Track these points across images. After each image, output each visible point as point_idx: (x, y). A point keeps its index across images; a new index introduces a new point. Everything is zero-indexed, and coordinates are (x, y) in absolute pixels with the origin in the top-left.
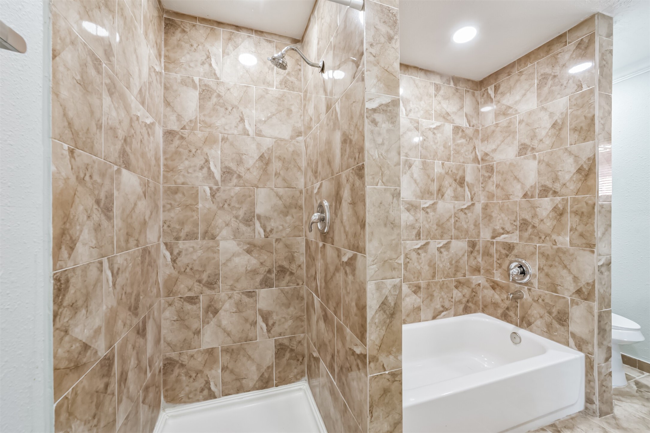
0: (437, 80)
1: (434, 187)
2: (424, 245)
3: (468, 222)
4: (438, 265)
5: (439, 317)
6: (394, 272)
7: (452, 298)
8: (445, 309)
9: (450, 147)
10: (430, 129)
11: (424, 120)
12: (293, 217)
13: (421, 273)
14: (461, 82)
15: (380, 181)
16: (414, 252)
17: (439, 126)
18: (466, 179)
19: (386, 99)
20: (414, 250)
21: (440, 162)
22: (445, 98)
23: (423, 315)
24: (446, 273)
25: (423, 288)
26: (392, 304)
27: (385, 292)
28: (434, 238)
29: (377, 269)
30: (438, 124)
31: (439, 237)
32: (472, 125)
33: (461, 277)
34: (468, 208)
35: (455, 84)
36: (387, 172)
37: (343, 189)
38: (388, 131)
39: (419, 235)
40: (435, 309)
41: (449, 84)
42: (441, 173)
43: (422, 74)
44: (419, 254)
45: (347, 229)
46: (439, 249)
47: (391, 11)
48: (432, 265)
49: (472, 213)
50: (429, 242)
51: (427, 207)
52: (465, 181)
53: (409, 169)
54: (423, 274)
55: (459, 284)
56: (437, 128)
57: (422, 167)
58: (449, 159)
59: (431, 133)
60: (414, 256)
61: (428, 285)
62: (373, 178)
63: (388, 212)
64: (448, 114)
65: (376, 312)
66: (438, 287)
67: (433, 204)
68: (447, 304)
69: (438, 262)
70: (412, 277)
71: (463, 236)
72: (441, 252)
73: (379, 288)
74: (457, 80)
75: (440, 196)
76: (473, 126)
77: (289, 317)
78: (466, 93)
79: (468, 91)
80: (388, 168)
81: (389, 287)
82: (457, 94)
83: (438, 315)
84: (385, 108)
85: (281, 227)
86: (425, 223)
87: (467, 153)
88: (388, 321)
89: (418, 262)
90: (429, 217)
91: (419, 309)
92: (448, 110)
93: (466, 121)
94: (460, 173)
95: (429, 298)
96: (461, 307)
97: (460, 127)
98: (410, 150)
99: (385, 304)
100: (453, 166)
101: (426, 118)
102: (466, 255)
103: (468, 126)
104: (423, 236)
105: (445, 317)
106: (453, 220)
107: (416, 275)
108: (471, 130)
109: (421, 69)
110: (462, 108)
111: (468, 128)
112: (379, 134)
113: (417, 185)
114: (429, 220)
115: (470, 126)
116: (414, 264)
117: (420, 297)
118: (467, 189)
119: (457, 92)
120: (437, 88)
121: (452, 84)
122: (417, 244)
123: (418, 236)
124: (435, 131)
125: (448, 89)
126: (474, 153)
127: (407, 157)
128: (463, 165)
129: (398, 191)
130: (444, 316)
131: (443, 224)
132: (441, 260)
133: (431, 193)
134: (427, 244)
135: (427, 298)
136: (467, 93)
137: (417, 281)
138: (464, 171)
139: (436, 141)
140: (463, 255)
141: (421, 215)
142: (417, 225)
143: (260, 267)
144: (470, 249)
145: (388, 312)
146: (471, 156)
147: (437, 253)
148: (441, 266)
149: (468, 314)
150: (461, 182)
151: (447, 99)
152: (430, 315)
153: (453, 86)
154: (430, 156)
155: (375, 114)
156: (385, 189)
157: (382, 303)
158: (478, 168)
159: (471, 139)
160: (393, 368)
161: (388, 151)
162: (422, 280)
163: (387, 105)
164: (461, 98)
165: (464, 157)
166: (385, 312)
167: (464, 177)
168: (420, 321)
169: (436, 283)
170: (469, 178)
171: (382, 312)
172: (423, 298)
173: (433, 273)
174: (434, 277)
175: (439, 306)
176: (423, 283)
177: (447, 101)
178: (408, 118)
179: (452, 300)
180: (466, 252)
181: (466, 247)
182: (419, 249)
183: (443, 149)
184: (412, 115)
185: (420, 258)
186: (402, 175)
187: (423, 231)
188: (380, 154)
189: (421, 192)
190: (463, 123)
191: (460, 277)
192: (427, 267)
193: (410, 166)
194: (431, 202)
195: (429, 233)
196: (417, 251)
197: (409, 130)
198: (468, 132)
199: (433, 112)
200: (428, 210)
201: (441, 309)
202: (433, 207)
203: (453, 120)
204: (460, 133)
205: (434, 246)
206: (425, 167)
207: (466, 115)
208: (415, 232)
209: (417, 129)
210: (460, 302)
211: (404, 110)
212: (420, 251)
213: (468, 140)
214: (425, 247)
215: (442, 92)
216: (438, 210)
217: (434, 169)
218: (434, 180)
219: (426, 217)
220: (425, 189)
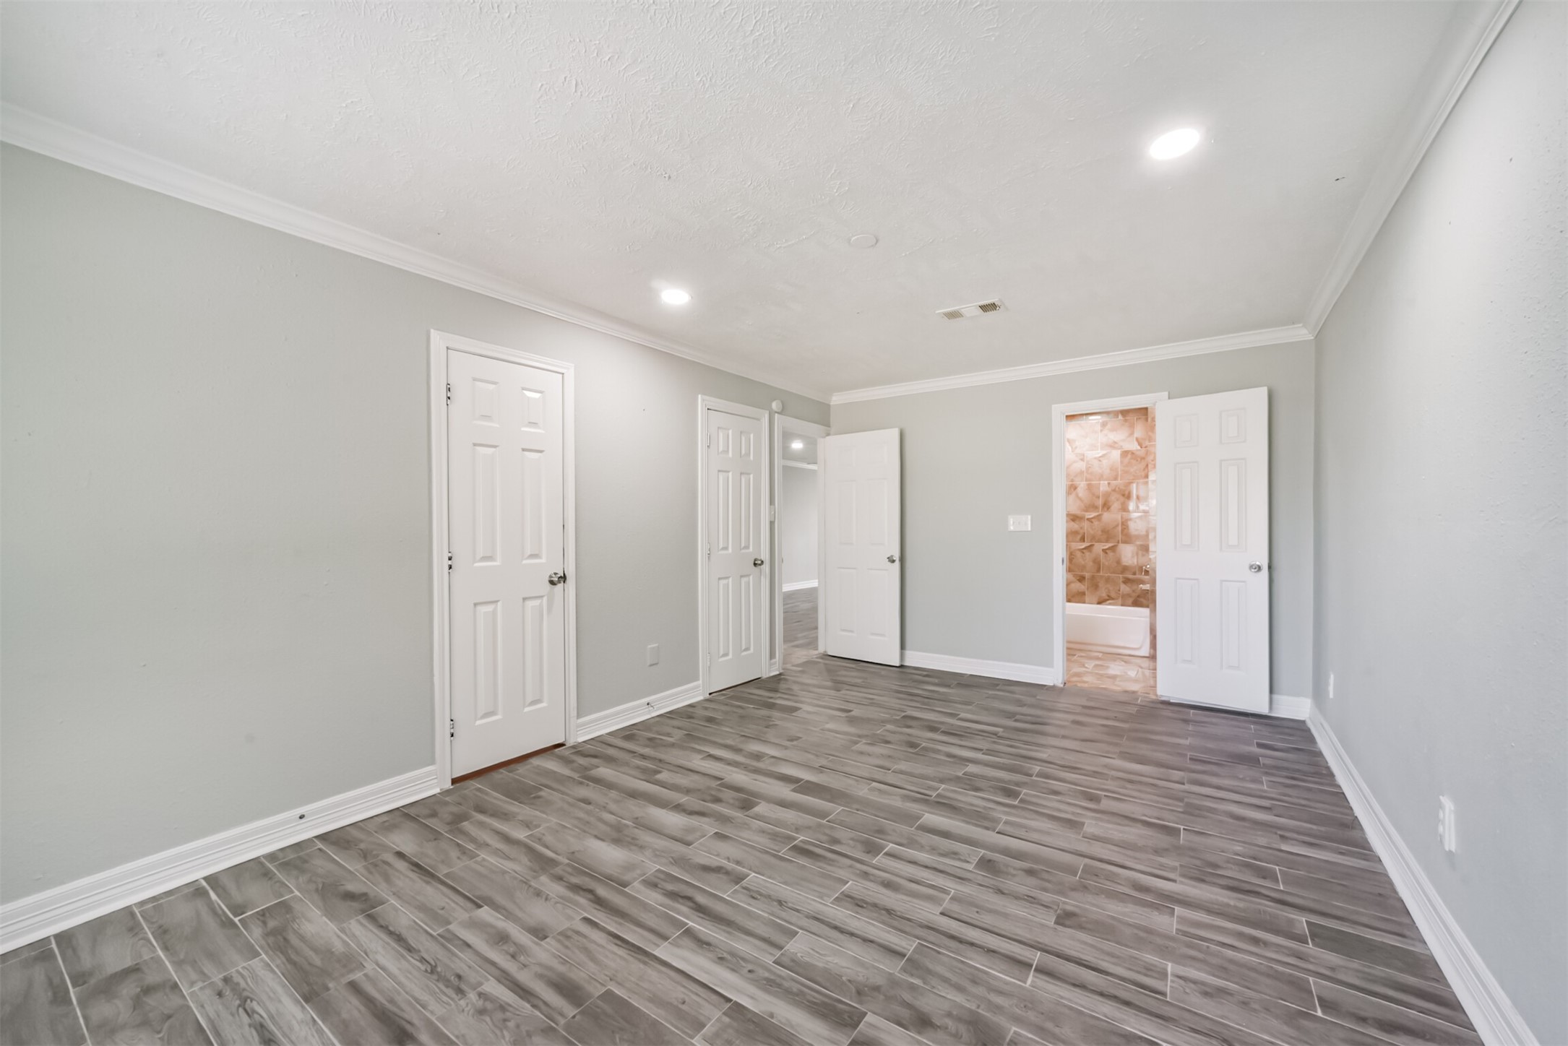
0: (1104, 418)
1: (1100, 502)
2: (1089, 546)
4: (1103, 563)
5: (1105, 603)
7: (1119, 590)
8: (1110, 598)
9: (1117, 468)
10: (1096, 457)
11: (1090, 452)
13: (1085, 567)
14: (1130, 414)
16: (1079, 551)
17: (1105, 454)
18: (1135, 494)
20: (1079, 549)
21: (1106, 482)
22: (1112, 430)
23: (1087, 598)
24: (1112, 570)
25: (1088, 579)
28: (1099, 541)
30: (1104, 452)
31: (1105, 541)
32: (1144, 446)
33: (1130, 575)
34: (1139, 518)
35: (1123, 417)
40: (1100, 597)
41: (1118, 417)
42: (1107, 491)
43: (1088, 418)
44: (1083, 553)
46: (1103, 550)
48: (1097, 562)
49: (1144, 521)
50: (1094, 544)
51: (1092, 518)
53: (1074, 491)
54: (1087, 568)
55: (1127, 581)
56: (1103, 456)
57: (1087, 488)
58: (1116, 479)
59: (1097, 461)
60: (1079, 554)
61: (1093, 578)
64: (1115, 443)
66: (1103, 579)
68: (1113, 595)
69: (1103, 561)
70: (1077, 569)
71: (1133, 541)
72: (1106, 553)
74: (1125, 413)
75: (1106, 509)
76: (1146, 447)
79: (1140, 419)
82: (1127, 424)
83: (1103, 602)
86: (1089, 530)
87: (1137, 472)
89: (1083, 558)
90: (1094, 526)
91: (1083, 594)
92: (1115, 440)
94: (1129, 489)
95: (1094, 588)
96: (1130, 600)
97: (1130, 451)
98: (1076, 476)
100: (1121, 483)
101: (1092, 450)
102: (1137, 557)
103: (1139, 448)
104: (1087, 539)
105: (1110, 604)
106: (1120, 528)
107: (1081, 568)
108: (1143, 451)
110: (1132, 434)
111: (1139, 450)
113: (1083, 501)
114: (1094, 528)
115: (1141, 447)
116: (1078, 560)
117: (1085, 585)
119: (1126, 422)
120: (1104, 425)
121: (1120, 417)
122: (1082, 545)
123: (1083, 540)
124: (1101, 459)
125: (1115, 422)
126: (1146, 470)
127: (1072, 482)
128: (1132, 482)
131: (1108, 531)
132: (1106, 559)
133: (1095, 507)
134: (1092, 545)
135: (1092, 586)
136: (1138, 421)
137: (1082, 572)
139: (1102, 466)
140: (1133, 557)
141: (1086, 525)
142: (1081, 531)
144: (1141, 552)
146: (1143, 474)
147: (1102, 553)
148: (1107, 563)
154: (1096, 479)
159: (1142, 459)
162: (1087, 573)
164: (1132, 426)
165: (1133, 475)
168: (1084, 603)
169: (1101, 576)
170: (1140, 492)
172: (1087, 586)
173: (1098, 568)
174: (1098, 570)
175: (1104, 595)
176: (1087, 575)
177: (1115, 432)
178: (1074, 453)
179: (1119, 593)
180: (1135, 554)
181: (1137, 550)
182: (1083, 549)
183: (1109, 471)
184: (1078, 451)
185: (1085, 556)
187: (1088, 536)
189: (1085, 507)
190: (1134, 446)
191: (1128, 575)
192: (1091, 563)
193: (1075, 488)
194: (1096, 514)
195: (1093, 538)
196: (1082, 550)
197: (1075, 462)
198: (1138, 453)
199: (1099, 444)
200: (1093, 520)
201: (1107, 598)
202: (1099, 517)
203: (1121, 446)
204: (1129, 456)
205: (1099, 547)
206: (1089, 487)
207: (1137, 440)
208: (1079, 537)
209: (1082, 460)
210: (1129, 595)
211: (1070, 448)
212: (1084, 551)
213: (1139, 460)
214: (1089, 548)
215: (1109, 426)
216: (1103, 520)
217: (1100, 489)
218: (1099, 497)
219: (1091, 525)
220: (1089, 505)
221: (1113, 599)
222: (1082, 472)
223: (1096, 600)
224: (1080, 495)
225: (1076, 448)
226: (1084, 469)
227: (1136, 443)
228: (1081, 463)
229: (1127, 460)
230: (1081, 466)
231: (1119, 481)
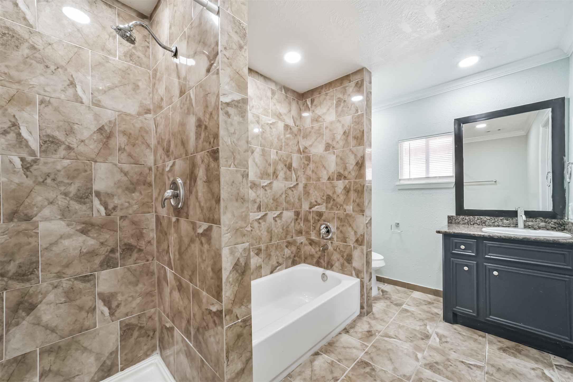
0: (273, 86)
1: (271, 170)
2: (264, 216)
3: (294, 197)
4: (274, 231)
5: (275, 271)
6: (244, 238)
7: (284, 255)
8: (279, 264)
9: (282, 139)
10: (268, 124)
11: (263, 116)
12: (141, 193)
13: (261, 238)
14: (289, 92)
15: (232, 164)
16: (256, 222)
19: (237, 97)
20: (256, 220)
21: (275, 151)
22: (279, 102)
23: (263, 272)
24: (279, 236)
25: (263, 250)
26: (243, 264)
27: (237, 255)
28: (271, 210)
29: (230, 237)
30: (274, 121)
31: (275, 209)
34: (294, 187)
35: (286, 93)
36: (238, 157)
37: (198, 169)
38: (239, 123)
39: (260, 208)
40: (272, 265)
41: (281, 91)
42: (275, 160)
43: (262, 79)
44: (260, 223)
45: (202, 204)
46: (274, 218)
47: (241, 25)
48: (270, 231)
49: (297, 190)
50: (267, 213)
51: (266, 186)
52: (292, 166)
53: (252, 154)
54: (263, 239)
55: (289, 244)
56: (273, 124)
57: (261, 153)
58: (281, 149)
59: (269, 127)
60: (256, 225)
61: (267, 247)
62: (227, 161)
63: (239, 189)
64: (280, 114)
65: (230, 273)
66: (274, 248)
67: (270, 183)
68: (280, 260)
69: (274, 229)
70: (255, 242)
71: (291, 208)
72: (276, 221)
73: (232, 252)
74: (287, 89)
75: (275, 177)
76: (297, 126)
77: (137, 295)
78: (292, 101)
79: (294, 100)
80: (239, 153)
81: (241, 250)
82: (287, 100)
83: (274, 270)
84: (236, 104)
85: (127, 204)
86: (264, 198)
87: (293, 146)
88: (240, 278)
89: (259, 229)
90: (267, 194)
91: (260, 267)
92: (281, 111)
94: (289, 161)
95: (268, 258)
96: (290, 261)
97: (289, 125)
98: (253, 138)
99: (238, 265)
100: (284, 154)
101: (265, 115)
102: (293, 221)
104: (263, 209)
105: (279, 270)
106: (284, 196)
107: (258, 240)
108: (296, 129)
109: (261, 75)
110: (290, 111)
111: (294, 127)
112: (232, 125)
113: (258, 167)
114: (267, 196)
115: (295, 125)
116: (256, 232)
117: (261, 258)
118: (293, 172)
119: (287, 98)
120: (273, 93)
121: (283, 92)
122: (258, 215)
123: (259, 208)
124: (272, 126)
125: (280, 95)
126: (298, 146)
128: (291, 155)
129: (247, 172)
130: (279, 269)
131: (277, 199)
132: (276, 227)
133: (268, 175)
134: (266, 215)
135: (266, 257)
136: (294, 101)
137: (259, 245)
138: (291, 159)
139: (272, 134)
140: (291, 222)
141: (261, 192)
142: (258, 200)
143: (99, 247)
144: (296, 217)
145: (239, 271)
146: (296, 148)
147: (273, 221)
148: (276, 231)
149: (295, 265)
150: (289, 167)
151: (280, 102)
152: (269, 271)
153: (284, 93)
154: (268, 145)
155: (228, 108)
156: (237, 171)
157: (235, 264)
158: (301, 158)
159: (296, 135)
160: (245, 316)
161: (238, 139)
162: (263, 244)
163: (238, 102)
164: (290, 104)
165: (291, 148)
166: (237, 271)
167: (292, 164)
168: (261, 277)
169: (273, 245)
170: (295, 165)
171: (235, 271)
172: (263, 258)
173: (271, 237)
174: (271, 240)
175: (275, 263)
176: (263, 246)
177: (280, 104)
178: (252, 113)
179: (284, 257)
181: (293, 216)
182: (259, 219)
183: (277, 141)
184: (254, 111)
185: (261, 227)
187: (263, 205)
188: (232, 141)
189: (261, 174)
190: (291, 123)
191: (289, 239)
192: (266, 234)
193: (253, 152)
194: (269, 182)
195: (267, 206)
196: (258, 221)
197: (252, 122)
198: (293, 129)
199: (270, 111)
200: (266, 188)
201: (277, 265)
202: (270, 185)
203: (284, 119)
204: (289, 130)
205: (270, 216)
206: (264, 153)
207: (293, 117)
208: (256, 206)
209: (258, 122)
210: (289, 257)
212: (260, 221)
213: (294, 136)
215: (277, 96)
216: (274, 188)
217: (271, 156)
218: (271, 164)
219: (265, 193)
220: (264, 172)
221: (281, 265)
222: (258, 136)
223: (269, 269)
224: (257, 160)
225: (253, 107)
226: (259, 133)
227: (292, 121)
228: (259, 126)
229: (287, 133)
231: (283, 152)
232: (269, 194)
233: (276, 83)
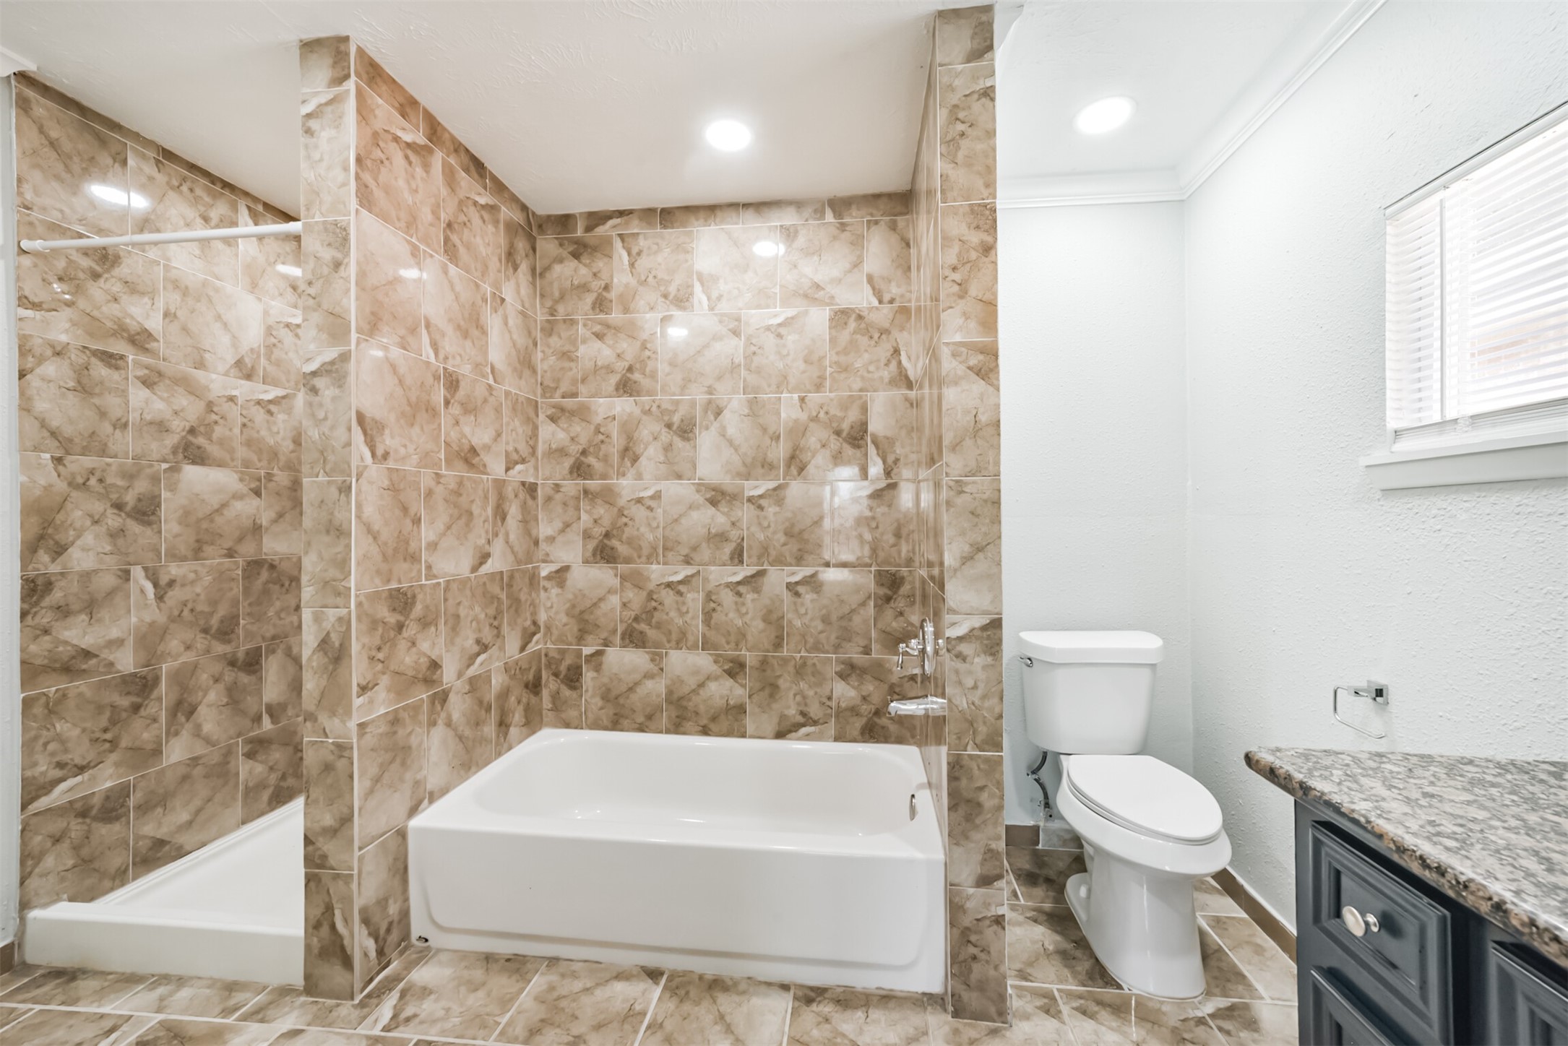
0: (789, 218)
1: (780, 452)
2: (753, 576)
3: (877, 527)
4: (790, 622)
5: (793, 734)
7: (830, 698)
8: (807, 720)
9: (821, 359)
10: (768, 328)
11: (754, 311)
13: (744, 636)
14: (854, 207)
16: (727, 590)
17: (792, 318)
18: (871, 428)
19: (331, 354)
20: (728, 585)
21: (796, 396)
22: (811, 252)
23: (750, 725)
24: (811, 640)
25: (751, 667)
26: (337, 644)
27: (327, 625)
28: (779, 561)
30: (790, 312)
31: (793, 562)
32: (887, 297)
33: (857, 653)
34: (878, 496)
35: (838, 215)
36: (331, 458)
38: (334, 399)
39: (741, 555)
40: (783, 717)
41: (822, 218)
42: (796, 421)
43: (749, 215)
44: (739, 594)
46: (790, 586)
48: (773, 619)
49: (890, 506)
50: (765, 570)
51: (761, 497)
52: (866, 431)
53: (716, 419)
54: (749, 637)
55: (850, 671)
56: (787, 323)
57: (746, 411)
58: (819, 387)
59: (771, 336)
60: (727, 598)
61: (764, 663)
62: (312, 468)
64: (818, 287)
65: (315, 652)
66: (791, 668)
67: (775, 489)
68: (815, 710)
69: (789, 615)
70: (723, 641)
71: (862, 561)
72: (797, 594)
73: (317, 619)
74: (840, 205)
75: (794, 471)
76: (891, 301)
78: (869, 228)
79: (876, 222)
81: (332, 619)
82: (846, 235)
83: (790, 731)
84: (329, 368)
86: (753, 529)
87: (872, 368)
88: (331, 667)
89: (738, 610)
90: (765, 518)
91: (740, 709)
92: (818, 278)
93: (871, 292)
94: (853, 416)
95: (767, 691)
96: (858, 723)
97: (853, 310)
98: (719, 378)
99: (327, 643)
100: (832, 400)
101: (759, 307)
102: (872, 603)
103: (875, 303)
104: (749, 557)
105: (808, 737)
107: (733, 638)
108: (885, 311)
109: (746, 206)
110: (857, 265)
111: (877, 308)
112: (321, 405)
113: (736, 450)
114: (766, 524)
115: (880, 302)
116: (726, 615)
117: (744, 686)
118: (872, 450)
119: (844, 231)
120: (788, 236)
121: (829, 216)
122: (735, 574)
123: (738, 557)
124: (781, 331)
125: (817, 230)
126: (894, 364)
127: (711, 393)
128: (861, 397)
129: (348, 483)
130: (808, 735)
131: (801, 532)
132: (796, 611)
133: (768, 466)
134: (761, 574)
135: (762, 689)
136: (873, 228)
137: (736, 650)
138: (864, 409)
139: (785, 352)
140: (863, 604)
141: (745, 513)
142: (734, 534)
144: (883, 591)
145: (329, 654)
146: (886, 374)
147: (786, 595)
148: (798, 623)
149: (878, 742)
150: (857, 437)
151: (814, 253)
152: (771, 727)
153: (833, 220)
154: (769, 386)
156: (329, 482)
157: (322, 640)
158: (906, 399)
159: (884, 332)
161: (333, 428)
162: (748, 650)
163: (332, 363)
164: (858, 243)
165: (862, 378)
166: (327, 652)
167: (866, 423)
168: (743, 736)
169: (785, 661)
170: (877, 425)
171: (321, 651)
172: (751, 689)
173: (777, 637)
174: (778, 645)
175: (792, 712)
176: (750, 658)
177: (816, 258)
178: (715, 314)
179: (829, 703)
180: (869, 597)
181: (872, 585)
182: (739, 583)
183: (802, 366)
184: (724, 307)
185: (743, 604)
186: (700, 433)
187: (750, 547)
189: (744, 464)
190: (861, 298)
191: (853, 654)
192: (761, 625)
193: (718, 413)
194: (771, 485)
195: (764, 550)
196: (735, 587)
197: (716, 338)
198: (874, 317)
199: (777, 290)
200: (763, 502)
201: (801, 719)
202: (777, 494)
203: (832, 297)
204: (852, 324)
205: (777, 578)
206: (754, 408)
207: (870, 279)
208: (728, 549)
209: (736, 333)
210: (854, 710)
211: (704, 299)
212: (742, 589)
213: (876, 336)
214: (753, 581)
215: (801, 241)
216: (788, 501)
217: (779, 414)
218: (779, 437)
219: (758, 517)
220: (754, 459)
221: (815, 723)
222: (734, 368)
223: (770, 725)
224: (731, 431)
225: (720, 298)
226: (740, 359)
227: (868, 290)
228: (734, 341)
229: (845, 336)
230: (732, 348)
231: (827, 395)
232: (772, 518)
233: (798, 204)
